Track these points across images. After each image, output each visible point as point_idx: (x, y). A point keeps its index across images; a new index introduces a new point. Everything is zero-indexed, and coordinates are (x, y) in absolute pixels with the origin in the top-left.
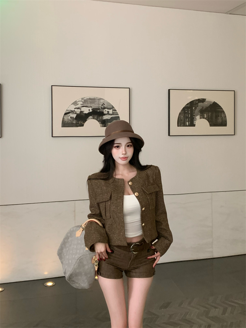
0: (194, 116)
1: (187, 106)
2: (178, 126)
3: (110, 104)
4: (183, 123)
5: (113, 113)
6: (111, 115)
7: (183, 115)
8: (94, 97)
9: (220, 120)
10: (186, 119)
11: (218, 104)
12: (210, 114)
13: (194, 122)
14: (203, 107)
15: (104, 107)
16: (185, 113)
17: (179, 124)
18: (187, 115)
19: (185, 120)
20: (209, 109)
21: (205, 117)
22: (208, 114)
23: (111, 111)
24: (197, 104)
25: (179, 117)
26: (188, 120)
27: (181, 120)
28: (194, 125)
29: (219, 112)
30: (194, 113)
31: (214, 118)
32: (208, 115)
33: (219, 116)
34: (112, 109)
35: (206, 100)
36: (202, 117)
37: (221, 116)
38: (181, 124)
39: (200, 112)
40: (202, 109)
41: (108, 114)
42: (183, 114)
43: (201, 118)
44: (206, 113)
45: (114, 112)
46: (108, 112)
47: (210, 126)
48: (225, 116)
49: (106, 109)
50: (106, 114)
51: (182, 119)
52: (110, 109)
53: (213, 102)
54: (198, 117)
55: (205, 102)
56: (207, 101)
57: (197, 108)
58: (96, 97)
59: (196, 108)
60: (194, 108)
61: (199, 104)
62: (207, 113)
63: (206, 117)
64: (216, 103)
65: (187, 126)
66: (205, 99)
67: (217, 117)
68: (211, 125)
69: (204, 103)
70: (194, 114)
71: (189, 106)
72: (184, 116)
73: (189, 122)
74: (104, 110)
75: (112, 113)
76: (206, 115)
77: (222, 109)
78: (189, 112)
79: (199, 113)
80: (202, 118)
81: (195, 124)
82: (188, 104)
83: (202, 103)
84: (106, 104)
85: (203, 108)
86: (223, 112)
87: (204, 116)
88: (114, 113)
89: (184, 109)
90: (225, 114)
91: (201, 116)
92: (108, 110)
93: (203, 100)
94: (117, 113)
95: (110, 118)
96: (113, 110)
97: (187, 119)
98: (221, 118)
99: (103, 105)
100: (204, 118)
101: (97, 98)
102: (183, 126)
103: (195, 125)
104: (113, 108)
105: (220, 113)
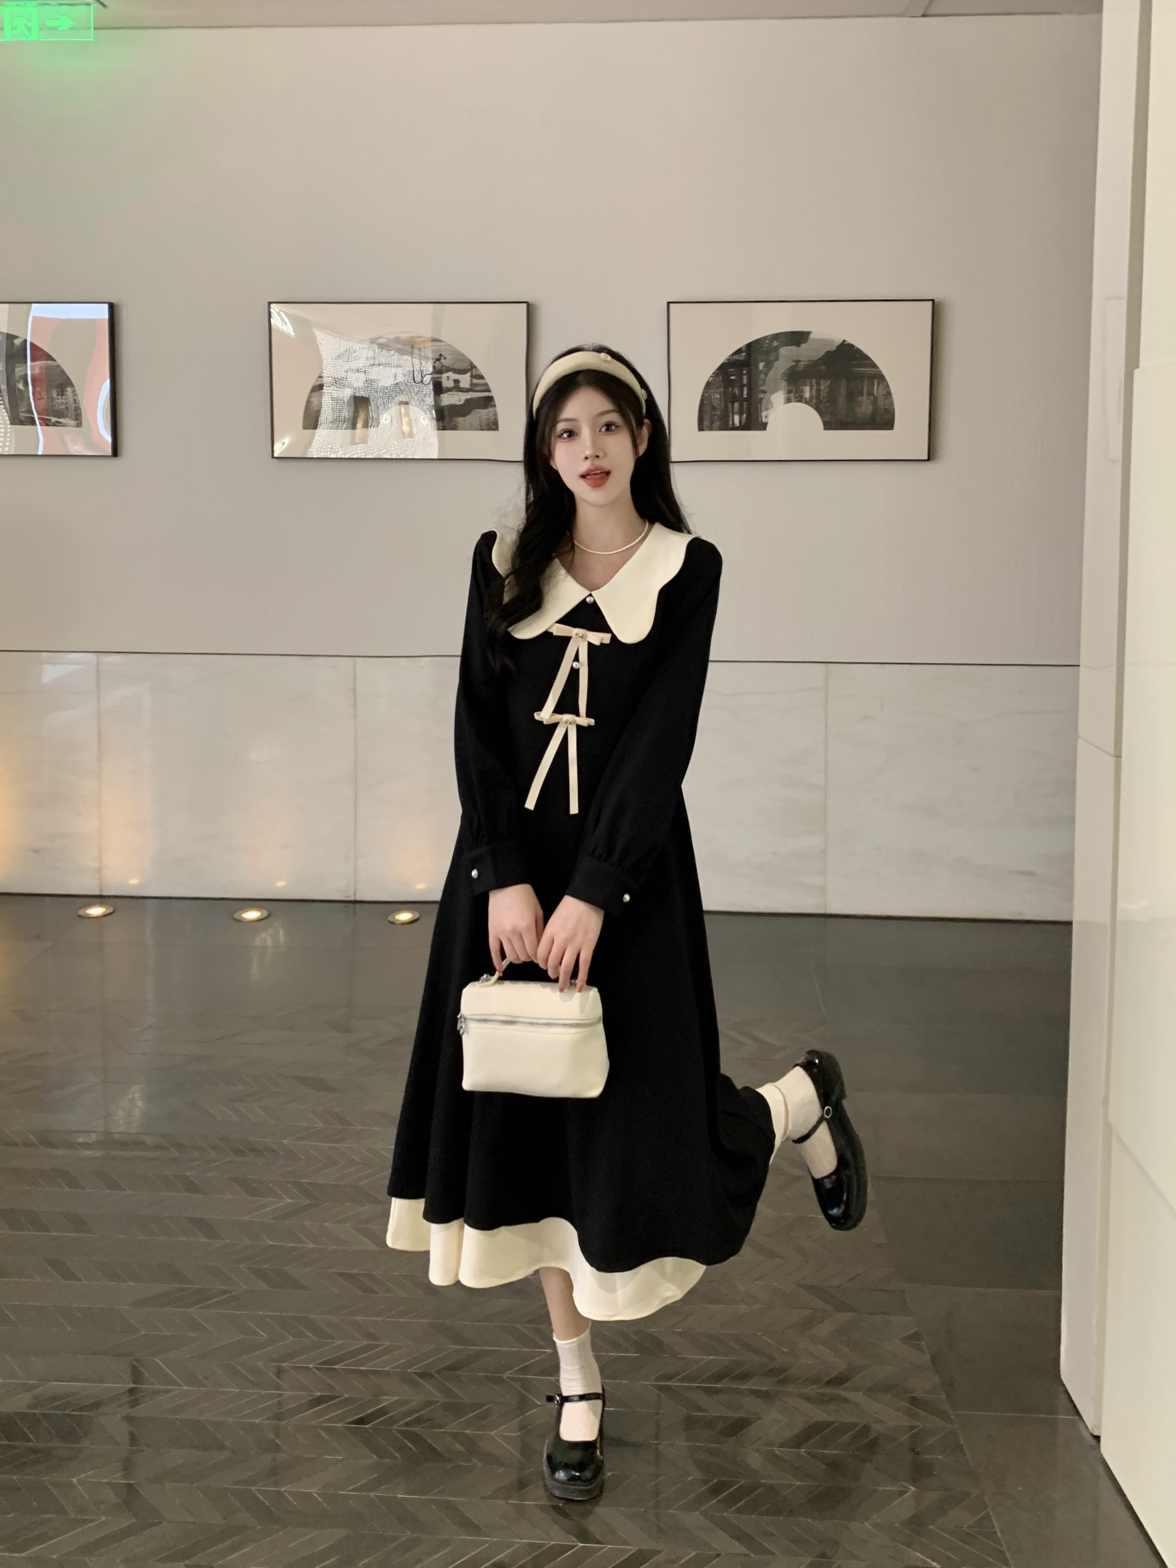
0: (766, 392)
1: (736, 357)
2: (701, 428)
3: (464, 355)
4: (720, 419)
5: (472, 384)
6: (467, 391)
7: (722, 389)
8: (409, 335)
9: (865, 408)
10: (730, 405)
11: (859, 351)
12: (825, 385)
13: (764, 414)
14: (798, 362)
15: (442, 366)
16: (728, 383)
17: (706, 423)
18: (737, 391)
19: (726, 407)
20: (823, 367)
21: (807, 395)
22: (818, 384)
23: (465, 380)
24: (776, 349)
25: (703, 396)
26: (741, 406)
27: (713, 408)
28: (763, 426)
29: (861, 377)
30: (763, 385)
31: (841, 400)
32: (818, 390)
33: (863, 396)
34: (469, 374)
35: (812, 336)
36: (795, 396)
37: (870, 393)
38: (712, 422)
39: (785, 380)
40: (792, 367)
41: (457, 387)
42: (720, 387)
43: (788, 401)
44: (811, 382)
45: (475, 381)
46: (457, 382)
47: (825, 429)
48: (889, 394)
49: (450, 374)
50: (449, 390)
51: (716, 403)
52: (462, 372)
53: (838, 340)
54: (778, 397)
55: (805, 342)
56: (813, 339)
57: (776, 364)
58: (416, 335)
59: (769, 366)
60: (761, 366)
61: (784, 351)
62: (814, 381)
63: (811, 397)
64: (851, 346)
65: (734, 428)
66: (809, 333)
67: (852, 396)
68: (828, 426)
69: (803, 346)
70: (762, 388)
71: (742, 359)
72: (724, 395)
73: (745, 415)
74: (445, 376)
75: (468, 386)
76: (811, 390)
77: (874, 366)
78: (742, 379)
79: (784, 384)
80: (793, 400)
81: (764, 420)
82: (739, 352)
83: (794, 347)
84: (449, 357)
85: (796, 365)
86: (881, 378)
87: (803, 392)
88: (476, 385)
89: (724, 369)
90: (888, 386)
91: (789, 392)
92: (457, 376)
93: (798, 338)
94: (486, 384)
95: (462, 403)
96: (472, 376)
97: (736, 405)
98: (872, 397)
99: (438, 360)
100: (800, 399)
101: (420, 337)
102: (722, 428)
103: (767, 423)
104: (474, 369)
105: (866, 382)
